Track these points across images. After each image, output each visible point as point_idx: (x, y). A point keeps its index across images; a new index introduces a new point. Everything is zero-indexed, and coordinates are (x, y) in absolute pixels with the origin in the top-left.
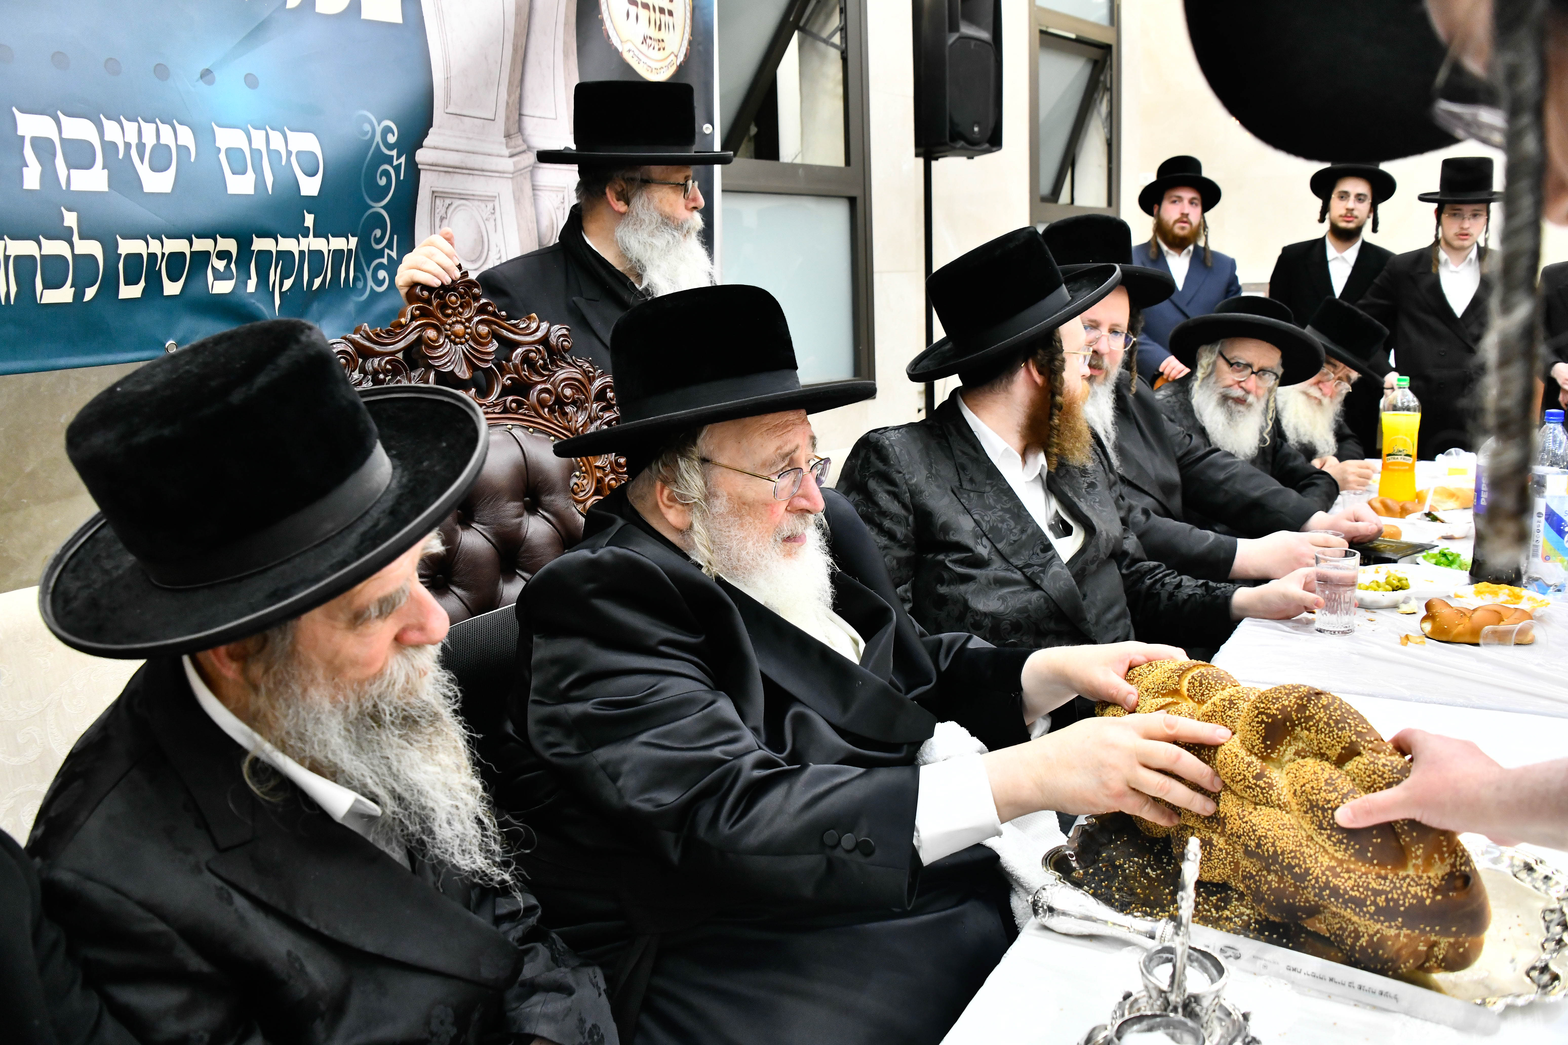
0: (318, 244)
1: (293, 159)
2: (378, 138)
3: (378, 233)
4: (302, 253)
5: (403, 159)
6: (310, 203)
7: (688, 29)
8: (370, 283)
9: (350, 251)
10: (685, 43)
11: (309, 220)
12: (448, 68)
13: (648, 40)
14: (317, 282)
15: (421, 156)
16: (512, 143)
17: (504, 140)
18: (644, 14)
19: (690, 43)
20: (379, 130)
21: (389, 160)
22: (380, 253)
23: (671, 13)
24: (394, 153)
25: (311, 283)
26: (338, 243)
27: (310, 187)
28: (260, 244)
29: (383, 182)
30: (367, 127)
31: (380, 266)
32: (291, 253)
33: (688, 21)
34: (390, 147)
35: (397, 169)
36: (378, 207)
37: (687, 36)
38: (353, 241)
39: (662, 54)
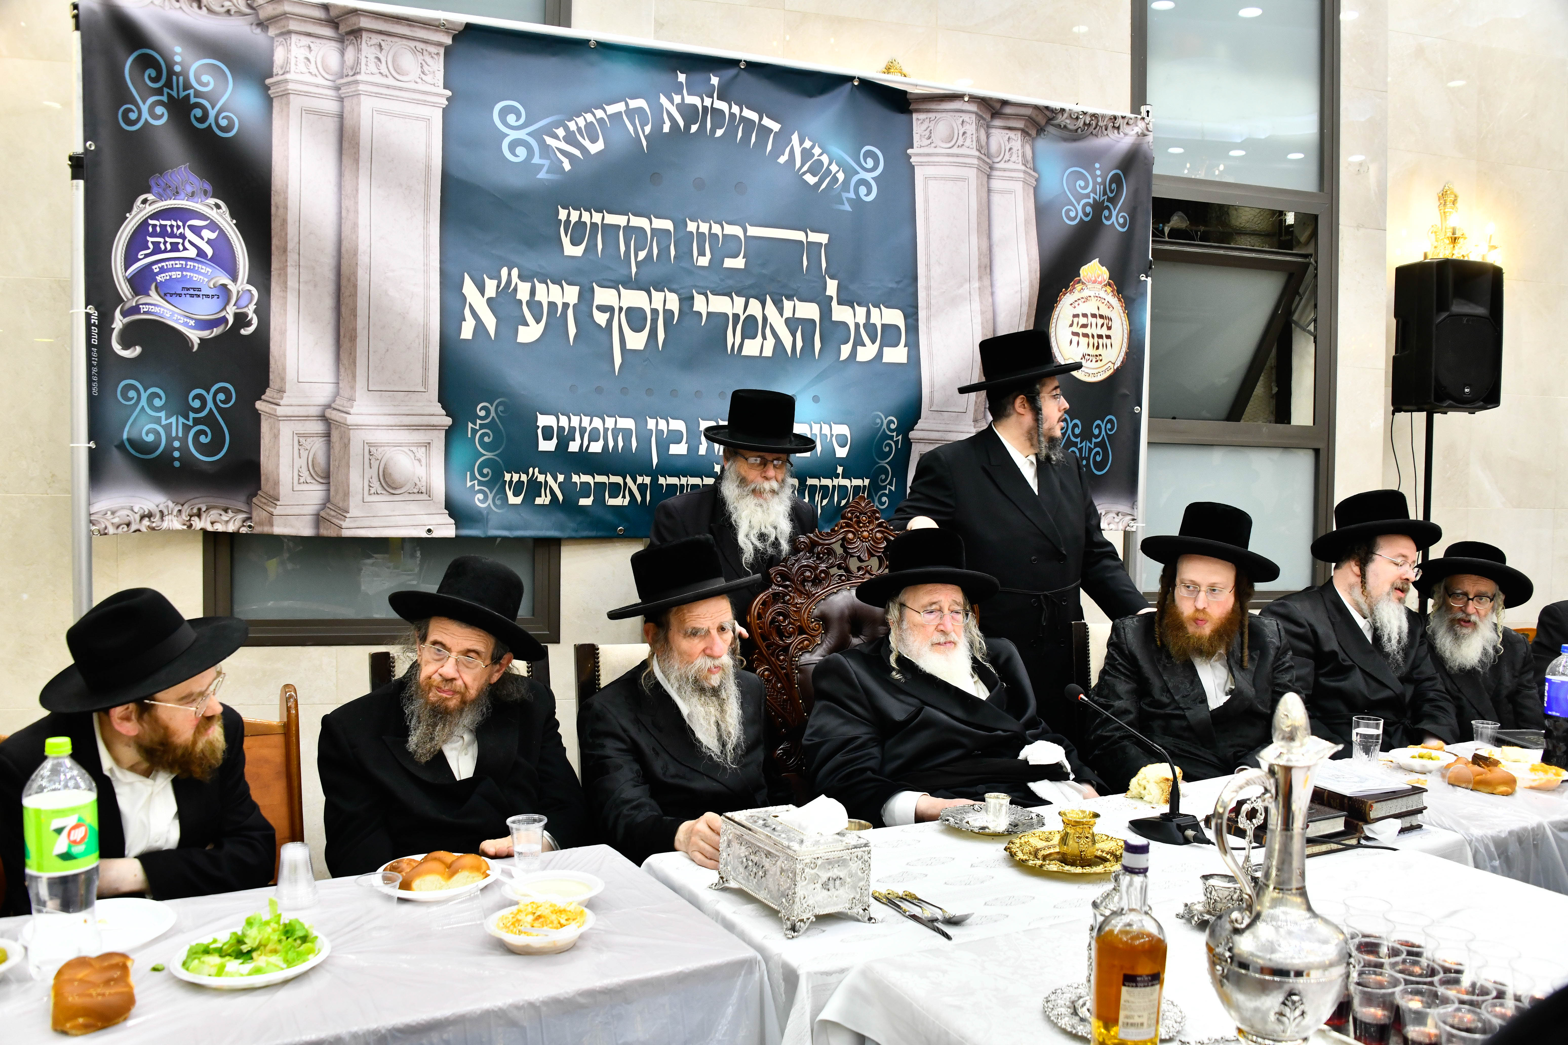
0: (846, 482)
1: (834, 439)
2: (885, 426)
3: (883, 477)
4: (834, 486)
5: (900, 437)
6: (841, 461)
7: (1125, 345)
8: (877, 503)
9: (865, 486)
10: (1123, 354)
11: (840, 470)
12: (932, 386)
13: (1087, 357)
14: (843, 502)
15: (912, 435)
16: (979, 425)
17: (973, 423)
18: (1083, 341)
19: (1127, 354)
20: (885, 422)
21: (891, 438)
22: (885, 488)
23: (1108, 337)
24: (895, 434)
25: (839, 502)
26: (857, 482)
27: (842, 453)
28: (810, 482)
29: (887, 449)
30: (878, 421)
31: (884, 495)
32: (828, 486)
33: (1126, 340)
34: (892, 431)
35: (896, 442)
36: (884, 463)
37: (1124, 349)
38: (867, 482)
39: (1099, 364)
